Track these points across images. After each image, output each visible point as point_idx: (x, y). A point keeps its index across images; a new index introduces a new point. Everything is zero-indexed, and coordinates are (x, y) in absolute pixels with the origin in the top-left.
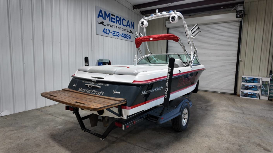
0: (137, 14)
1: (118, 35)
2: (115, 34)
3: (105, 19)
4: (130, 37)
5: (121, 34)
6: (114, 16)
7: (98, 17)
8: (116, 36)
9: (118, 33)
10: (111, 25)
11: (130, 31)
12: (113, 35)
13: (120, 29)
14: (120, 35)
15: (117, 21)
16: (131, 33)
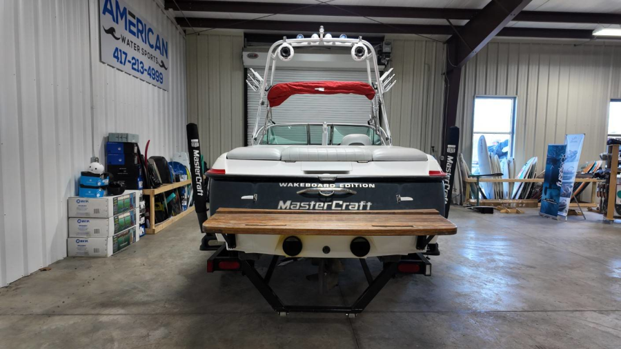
0: (172, 22)
1: (142, 70)
2: (136, 67)
3: (117, 23)
4: (162, 79)
5: (146, 67)
6: (133, 16)
7: (104, 13)
8: (138, 71)
9: (142, 65)
10: (128, 41)
11: (162, 62)
12: (133, 68)
13: (145, 53)
14: (146, 70)
15: (138, 30)
16: (163, 68)
